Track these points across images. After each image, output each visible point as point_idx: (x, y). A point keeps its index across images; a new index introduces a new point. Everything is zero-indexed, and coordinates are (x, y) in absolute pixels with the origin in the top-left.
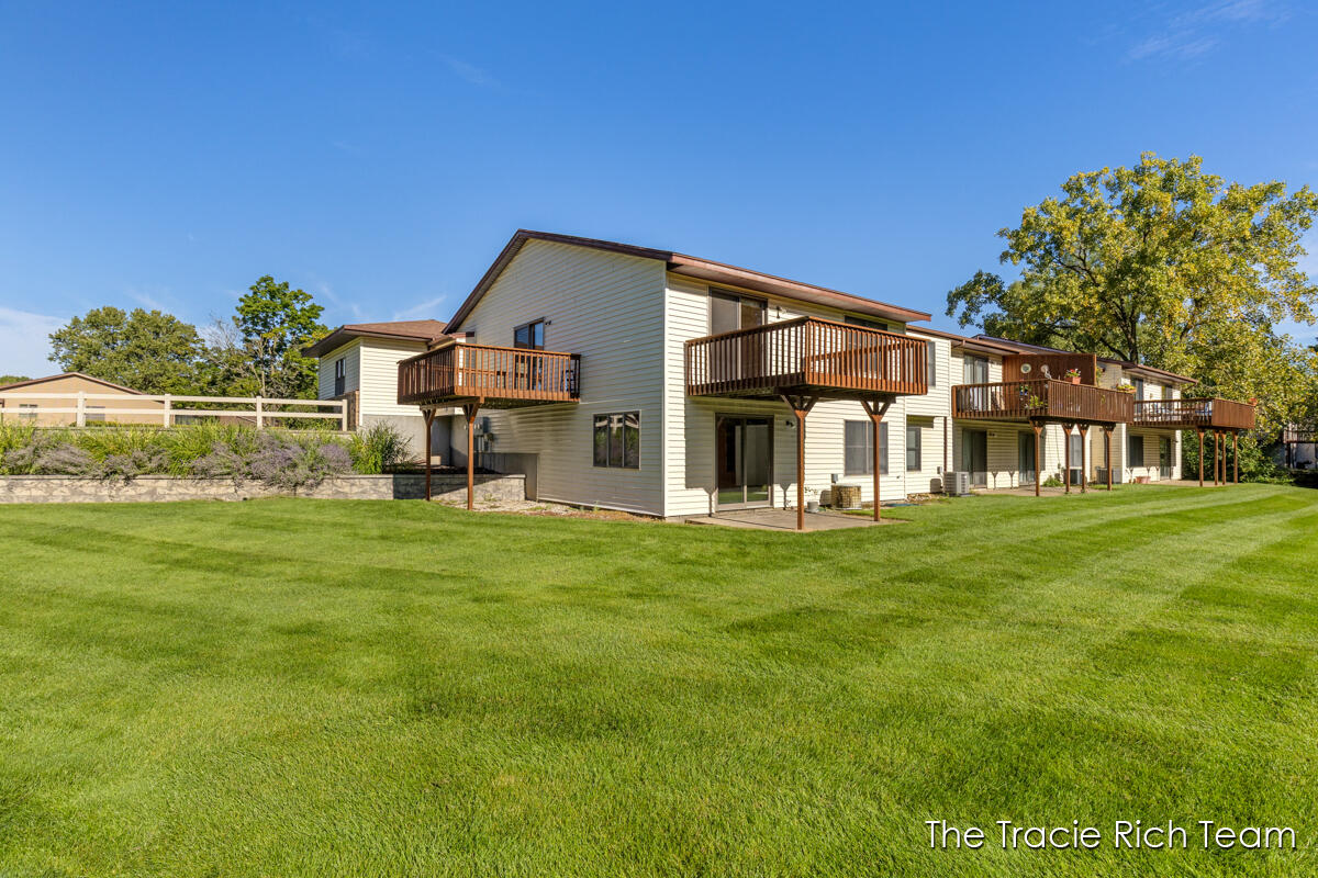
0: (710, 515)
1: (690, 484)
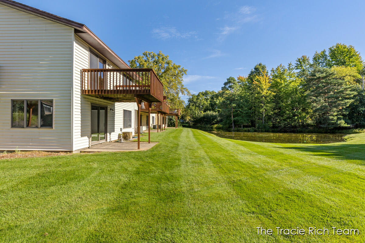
0: (89, 148)
1: (82, 136)
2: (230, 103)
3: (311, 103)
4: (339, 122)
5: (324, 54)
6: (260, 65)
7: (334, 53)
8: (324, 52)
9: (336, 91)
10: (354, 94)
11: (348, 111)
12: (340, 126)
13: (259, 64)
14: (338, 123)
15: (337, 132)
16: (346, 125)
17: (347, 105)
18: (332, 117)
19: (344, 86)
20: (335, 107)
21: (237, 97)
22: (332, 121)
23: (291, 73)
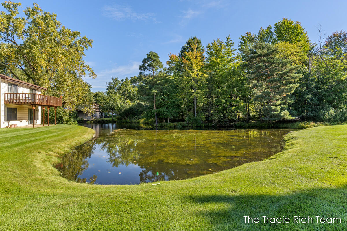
2: (150, 89)
3: (251, 89)
4: (283, 113)
5: (269, 31)
6: (194, 39)
7: (280, 30)
8: (269, 28)
9: (280, 72)
10: (300, 77)
11: (294, 99)
12: (284, 118)
13: (192, 38)
14: (282, 115)
15: (280, 126)
16: (291, 118)
17: (292, 90)
18: (275, 107)
19: (289, 67)
20: (278, 93)
21: (159, 80)
22: (275, 113)
23: (229, 50)
